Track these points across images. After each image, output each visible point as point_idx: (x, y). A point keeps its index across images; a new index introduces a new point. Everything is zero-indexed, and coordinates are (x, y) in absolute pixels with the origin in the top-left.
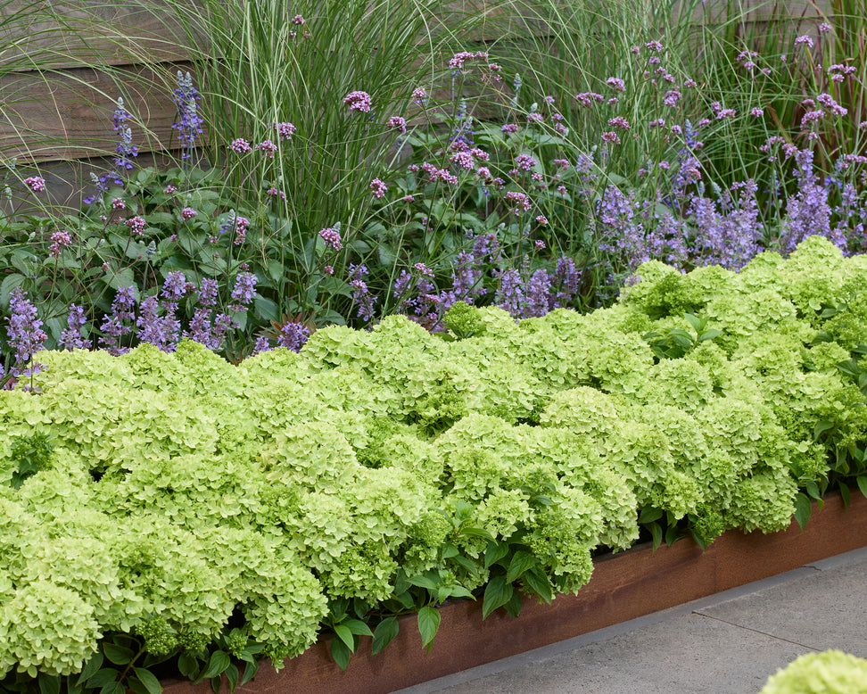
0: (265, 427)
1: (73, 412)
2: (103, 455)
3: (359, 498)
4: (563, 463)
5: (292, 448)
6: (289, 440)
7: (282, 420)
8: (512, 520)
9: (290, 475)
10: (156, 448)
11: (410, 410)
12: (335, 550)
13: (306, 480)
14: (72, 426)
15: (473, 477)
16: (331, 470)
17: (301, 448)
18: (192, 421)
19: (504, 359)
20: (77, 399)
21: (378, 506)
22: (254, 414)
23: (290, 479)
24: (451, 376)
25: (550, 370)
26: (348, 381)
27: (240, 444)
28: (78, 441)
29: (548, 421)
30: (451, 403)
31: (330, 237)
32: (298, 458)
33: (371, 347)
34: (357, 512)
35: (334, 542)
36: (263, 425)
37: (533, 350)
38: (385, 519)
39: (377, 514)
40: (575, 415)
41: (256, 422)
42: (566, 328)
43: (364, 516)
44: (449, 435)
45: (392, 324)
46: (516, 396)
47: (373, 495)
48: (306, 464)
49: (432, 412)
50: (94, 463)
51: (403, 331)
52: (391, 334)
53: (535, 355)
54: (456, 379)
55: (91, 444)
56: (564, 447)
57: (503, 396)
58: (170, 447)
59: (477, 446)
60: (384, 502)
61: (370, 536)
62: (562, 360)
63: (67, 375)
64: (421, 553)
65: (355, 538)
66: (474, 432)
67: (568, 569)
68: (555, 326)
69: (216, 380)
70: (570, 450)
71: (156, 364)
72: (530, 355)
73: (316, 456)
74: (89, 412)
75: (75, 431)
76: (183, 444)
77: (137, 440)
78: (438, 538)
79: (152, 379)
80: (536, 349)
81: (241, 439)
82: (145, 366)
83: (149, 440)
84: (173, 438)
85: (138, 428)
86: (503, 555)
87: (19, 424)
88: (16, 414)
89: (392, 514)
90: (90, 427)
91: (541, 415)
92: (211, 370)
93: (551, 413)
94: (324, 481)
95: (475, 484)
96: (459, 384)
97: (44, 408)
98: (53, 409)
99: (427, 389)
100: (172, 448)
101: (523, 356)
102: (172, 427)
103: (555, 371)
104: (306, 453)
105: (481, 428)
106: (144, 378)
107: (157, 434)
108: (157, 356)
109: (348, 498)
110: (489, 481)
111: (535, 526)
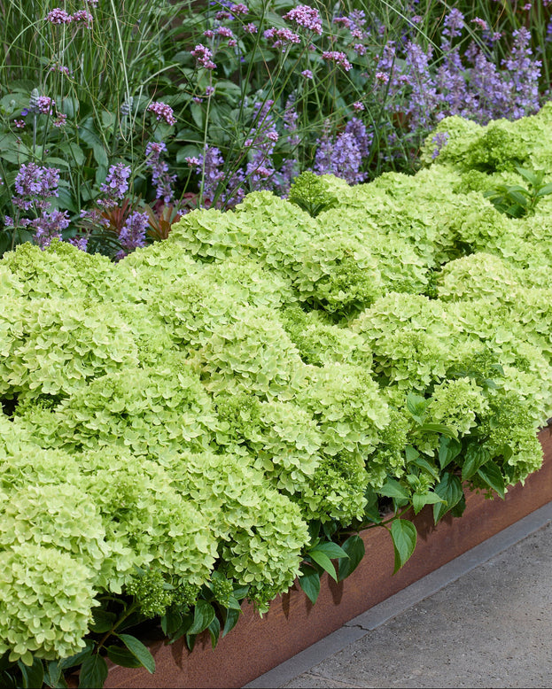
0: (180, 333)
3: (324, 403)
4: (490, 340)
5: (232, 351)
6: (227, 342)
9: (237, 384)
10: (77, 365)
11: (306, 296)
12: (307, 466)
13: (255, 387)
15: (416, 364)
16: (281, 372)
17: (244, 351)
18: (112, 331)
19: (370, 231)
21: (347, 410)
24: (350, 253)
25: (418, 239)
26: (247, 271)
27: (161, 355)
29: (448, 294)
30: (359, 284)
31: (163, 111)
32: (243, 363)
33: (245, 229)
34: (323, 420)
35: (306, 458)
38: (357, 425)
39: (348, 420)
40: (478, 285)
41: (169, 329)
42: (400, 192)
43: (333, 423)
45: (258, 201)
46: (410, 270)
47: (340, 398)
48: (253, 369)
49: (341, 296)
50: (3, 390)
51: (273, 208)
52: (259, 212)
54: (356, 256)
56: (488, 322)
57: (397, 271)
58: (93, 363)
59: (408, 329)
60: (353, 405)
61: (344, 446)
62: (428, 227)
64: (391, 459)
65: (326, 450)
66: (401, 313)
67: (521, 458)
68: (389, 192)
70: (495, 324)
71: (40, 266)
72: (394, 225)
73: (264, 358)
76: (109, 358)
77: (53, 357)
78: (401, 439)
79: (40, 285)
80: (399, 217)
81: (160, 349)
82: (29, 270)
83: (70, 357)
84: (97, 353)
85: (53, 345)
89: (365, 419)
91: (440, 289)
93: (450, 285)
94: (277, 387)
95: (419, 372)
96: (360, 260)
99: (326, 270)
100: (96, 364)
102: (94, 340)
103: (424, 240)
104: (252, 356)
105: (406, 308)
106: (30, 284)
107: (77, 349)
108: (40, 257)
109: (310, 404)
110: (432, 368)
111: (491, 413)
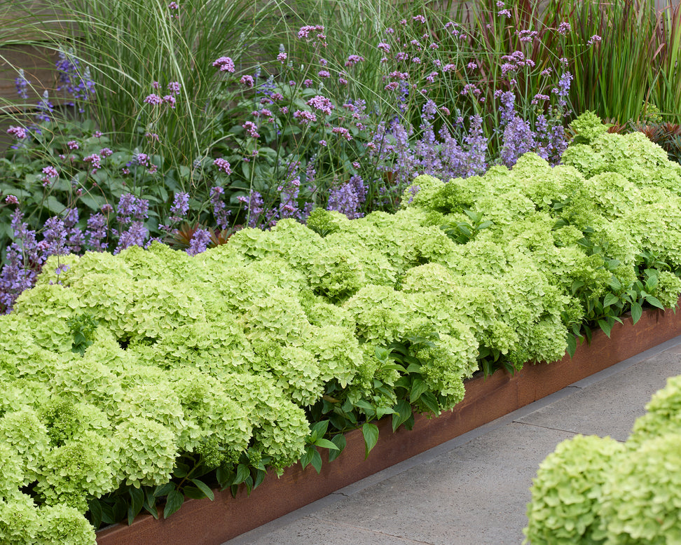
0: (233, 302)
1: (102, 297)
2: (129, 329)
3: (321, 348)
4: (433, 318)
5: (264, 314)
6: (261, 309)
7: (245, 296)
9: (267, 335)
10: (168, 320)
11: (315, 286)
12: (310, 386)
13: (278, 337)
14: (102, 308)
15: (384, 329)
16: (295, 328)
17: (272, 314)
18: (190, 299)
19: (360, 248)
20: (104, 288)
21: (336, 353)
22: (222, 293)
23: (267, 337)
24: (345, 260)
25: (392, 254)
27: (219, 315)
28: (107, 319)
29: (409, 289)
30: (349, 279)
31: (223, 165)
32: (271, 322)
33: (277, 242)
34: (321, 359)
35: (309, 382)
36: (231, 300)
37: (379, 241)
38: (342, 362)
39: (336, 359)
40: (429, 284)
41: (226, 299)
42: (383, 225)
43: (327, 361)
44: (352, 301)
45: (286, 226)
46: (384, 273)
47: (332, 345)
48: (278, 326)
49: (337, 286)
50: (120, 335)
51: (295, 230)
52: (287, 232)
53: (380, 244)
54: (349, 262)
55: (117, 321)
56: (433, 306)
57: (376, 273)
58: (178, 319)
59: (379, 307)
60: (340, 350)
62: (400, 247)
63: (86, 271)
66: (376, 298)
67: (450, 392)
68: (376, 224)
69: (189, 270)
70: (437, 307)
71: (144, 260)
72: (377, 244)
73: (284, 319)
74: (115, 297)
75: (104, 312)
76: (188, 316)
77: (153, 315)
79: (144, 272)
80: (380, 239)
81: (219, 311)
82: (137, 262)
83: (163, 315)
84: (181, 312)
85: (153, 307)
87: (64, 308)
88: (61, 301)
89: (347, 358)
90: (116, 308)
91: (403, 285)
92: (184, 263)
93: (411, 284)
94: (292, 337)
95: (386, 334)
96: (351, 264)
97: (79, 296)
98: (86, 296)
99: (328, 270)
100: (180, 320)
101: (371, 245)
102: (179, 304)
103: (396, 255)
104: (277, 317)
105: (379, 294)
106: (138, 271)
107: (168, 310)
108: (144, 255)
109: (313, 349)
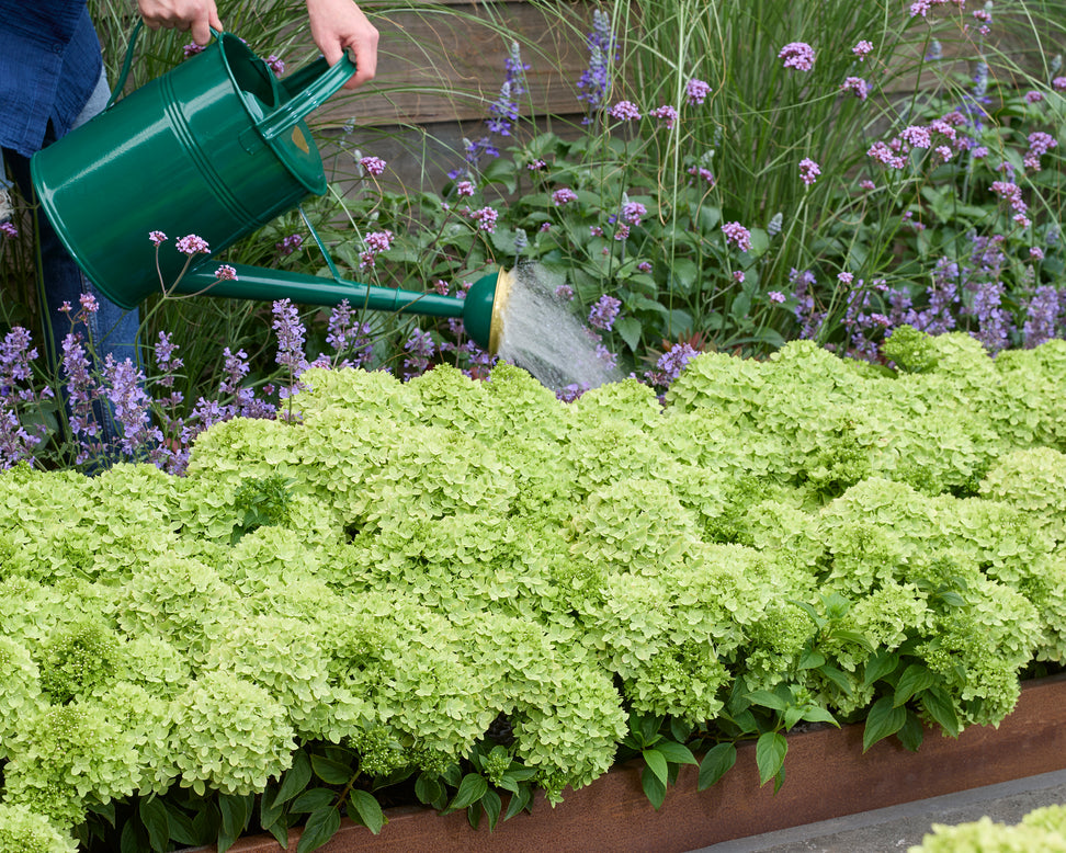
0: (584, 482)
1: (326, 450)
2: (358, 509)
3: (682, 584)
4: (991, 550)
5: (605, 513)
6: (603, 502)
7: (605, 475)
8: (899, 625)
9: (600, 548)
10: (424, 504)
11: (799, 469)
12: (642, 650)
13: (618, 555)
14: (323, 469)
15: (857, 563)
16: (652, 543)
17: (616, 513)
18: (477, 471)
19: (952, 405)
20: (332, 433)
21: (705, 597)
22: (572, 464)
23: (597, 553)
24: (853, 425)
25: (1014, 422)
26: (709, 427)
27: (546, 503)
28: (331, 488)
29: (989, 491)
30: (850, 462)
31: (735, 234)
32: (611, 527)
33: (758, 383)
34: (678, 602)
35: (641, 640)
36: (581, 479)
37: (993, 395)
38: (713, 614)
39: (703, 606)
40: (1025, 486)
41: (572, 476)
42: (1060, 366)
43: (688, 608)
44: (837, 505)
45: (794, 352)
46: (949, 456)
47: (701, 581)
48: (619, 536)
49: (820, 473)
50: (349, 519)
51: (808, 362)
52: (790, 367)
53: (995, 401)
54: (859, 430)
55: (347, 492)
56: (995, 528)
57: (931, 455)
58: (443, 503)
59: (869, 521)
60: (714, 591)
61: (691, 634)
62: (1032, 410)
63: (331, 402)
64: (765, 661)
65: (673, 637)
66: (867, 502)
67: (981, 693)
68: (1045, 364)
69: (530, 418)
70: (1003, 532)
71: (452, 392)
72: (988, 402)
73: (634, 526)
74: (347, 451)
75: (327, 476)
76: (461, 499)
77: (401, 490)
78: (793, 642)
79: (445, 413)
80: (998, 394)
81: (548, 496)
82: (439, 394)
83: (417, 492)
84: (447, 491)
85: (405, 476)
86: (890, 669)
87: (256, 462)
88: (253, 450)
89: (723, 608)
90: (347, 471)
91: (982, 483)
92: (526, 404)
93: (994, 481)
94: (643, 558)
95: (856, 572)
96: (863, 436)
97: (292, 443)
98: (302, 445)
99: (820, 441)
100: (446, 504)
101: (980, 402)
102: (446, 477)
103: (1021, 425)
104: (621, 520)
105: (879, 497)
106: (435, 410)
107: (427, 485)
108: (457, 381)
109: (669, 583)
110: (877, 569)
111: (934, 632)
